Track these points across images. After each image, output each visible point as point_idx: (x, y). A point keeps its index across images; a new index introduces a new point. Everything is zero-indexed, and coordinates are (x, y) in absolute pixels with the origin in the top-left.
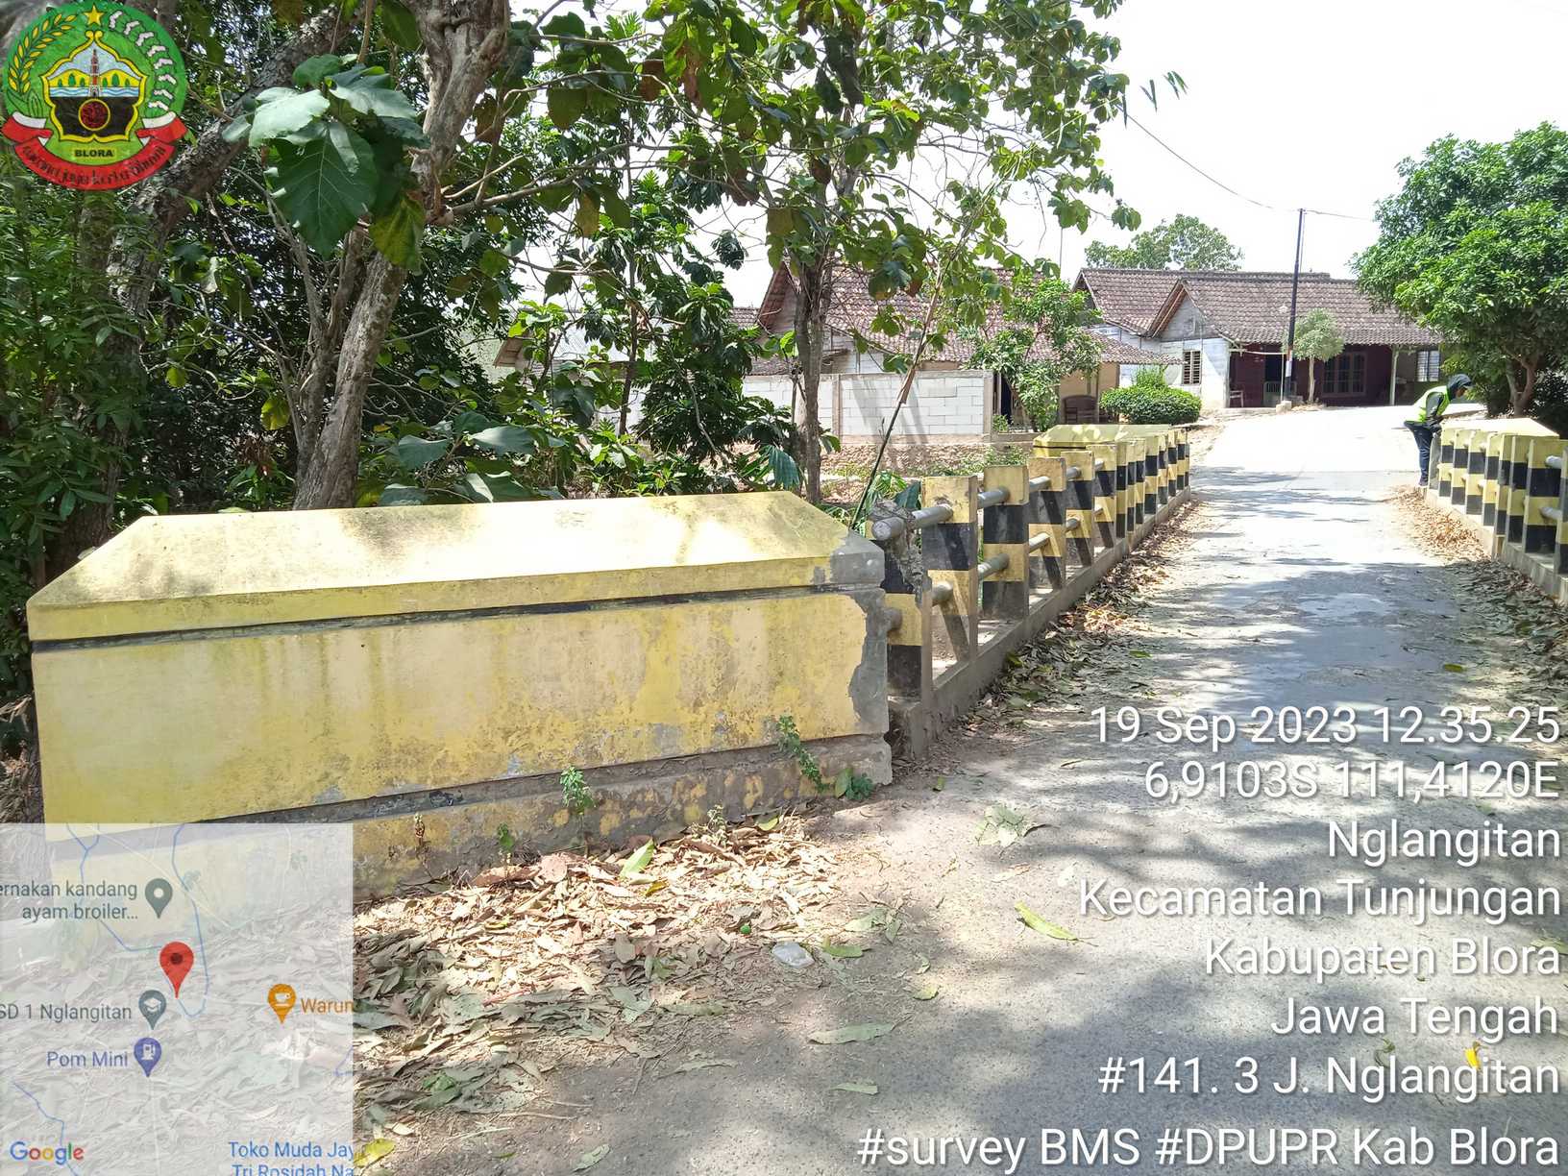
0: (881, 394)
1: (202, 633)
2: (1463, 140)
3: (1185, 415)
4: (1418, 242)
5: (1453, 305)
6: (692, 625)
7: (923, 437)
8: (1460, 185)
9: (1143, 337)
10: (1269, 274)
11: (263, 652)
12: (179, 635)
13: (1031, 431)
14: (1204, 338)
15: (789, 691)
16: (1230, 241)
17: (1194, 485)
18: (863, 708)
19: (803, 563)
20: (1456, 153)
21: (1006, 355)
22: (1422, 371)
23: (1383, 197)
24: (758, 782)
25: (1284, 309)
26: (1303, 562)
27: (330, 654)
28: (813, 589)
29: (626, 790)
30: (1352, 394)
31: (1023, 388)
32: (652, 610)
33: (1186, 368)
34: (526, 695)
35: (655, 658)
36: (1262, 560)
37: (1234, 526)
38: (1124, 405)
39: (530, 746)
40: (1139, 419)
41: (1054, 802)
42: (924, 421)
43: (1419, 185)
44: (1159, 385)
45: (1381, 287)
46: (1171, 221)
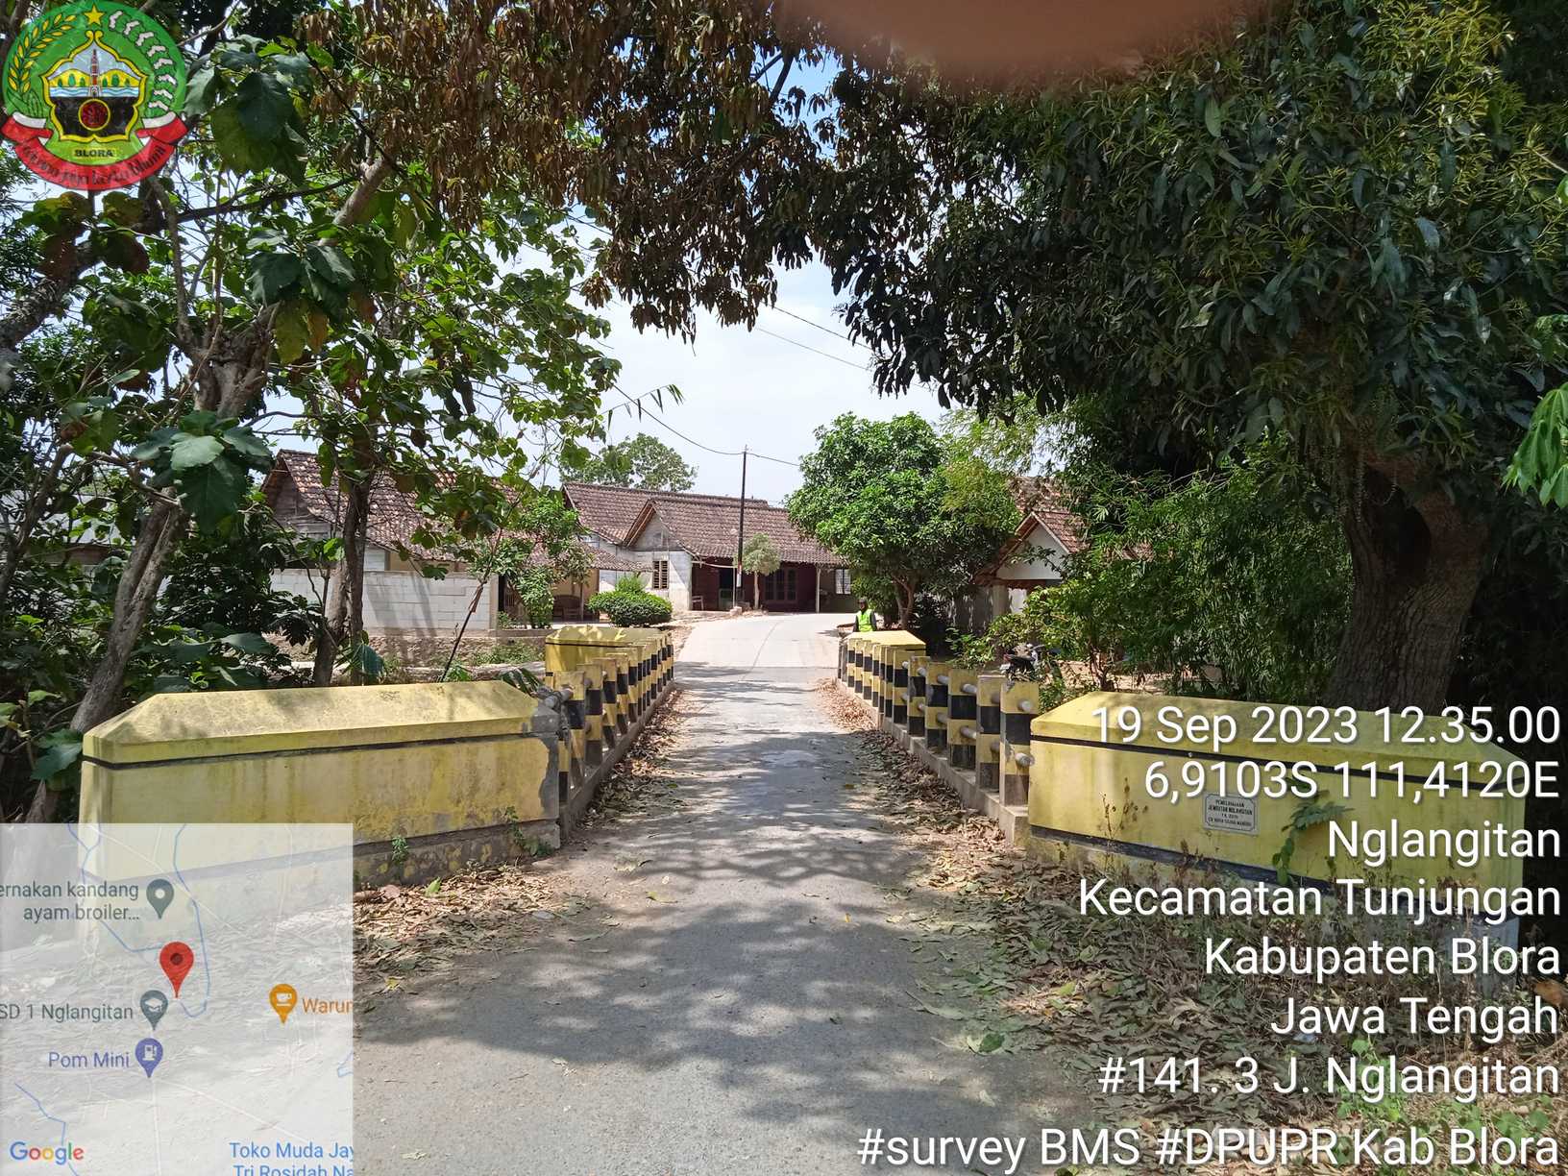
0: (392, 591)
1: (203, 759)
2: (859, 418)
3: (658, 616)
4: (831, 491)
5: (856, 542)
6: (458, 755)
7: (432, 631)
8: (858, 451)
9: (620, 546)
10: (720, 498)
11: (234, 770)
12: (191, 760)
13: (529, 627)
14: (672, 549)
15: (507, 794)
16: (685, 461)
17: (679, 677)
18: (546, 804)
19: (516, 721)
20: (855, 427)
21: (509, 560)
22: (839, 585)
23: (806, 454)
24: (488, 847)
25: (734, 531)
26: (761, 732)
27: (268, 771)
28: (521, 736)
29: (418, 852)
30: (786, 601)
31: (525, 591)
32: (436, 747)
33: (656, 574)
34: (369, 796)
35: (437, 774)
36: (734, 731)
37: (712, 708)
38: (609, 607)
39: (369, 826)
40: (623, 621)
41: (652, 852)
42: (434, 616)
43: (829, 448)
44: (638, 591)
45: (806, 523)
46: (634, 438)
